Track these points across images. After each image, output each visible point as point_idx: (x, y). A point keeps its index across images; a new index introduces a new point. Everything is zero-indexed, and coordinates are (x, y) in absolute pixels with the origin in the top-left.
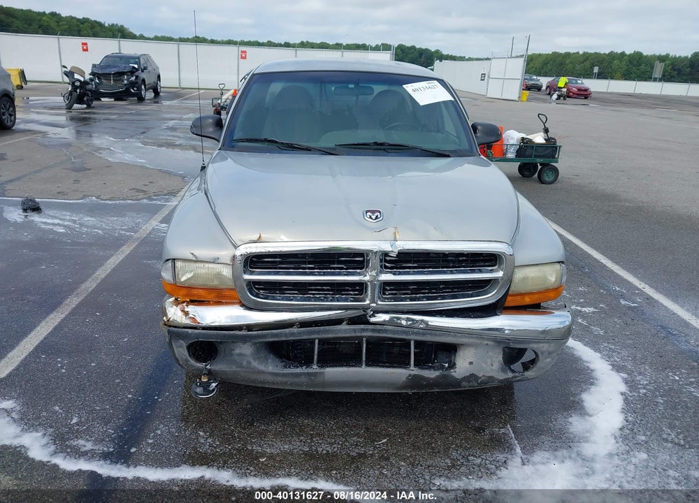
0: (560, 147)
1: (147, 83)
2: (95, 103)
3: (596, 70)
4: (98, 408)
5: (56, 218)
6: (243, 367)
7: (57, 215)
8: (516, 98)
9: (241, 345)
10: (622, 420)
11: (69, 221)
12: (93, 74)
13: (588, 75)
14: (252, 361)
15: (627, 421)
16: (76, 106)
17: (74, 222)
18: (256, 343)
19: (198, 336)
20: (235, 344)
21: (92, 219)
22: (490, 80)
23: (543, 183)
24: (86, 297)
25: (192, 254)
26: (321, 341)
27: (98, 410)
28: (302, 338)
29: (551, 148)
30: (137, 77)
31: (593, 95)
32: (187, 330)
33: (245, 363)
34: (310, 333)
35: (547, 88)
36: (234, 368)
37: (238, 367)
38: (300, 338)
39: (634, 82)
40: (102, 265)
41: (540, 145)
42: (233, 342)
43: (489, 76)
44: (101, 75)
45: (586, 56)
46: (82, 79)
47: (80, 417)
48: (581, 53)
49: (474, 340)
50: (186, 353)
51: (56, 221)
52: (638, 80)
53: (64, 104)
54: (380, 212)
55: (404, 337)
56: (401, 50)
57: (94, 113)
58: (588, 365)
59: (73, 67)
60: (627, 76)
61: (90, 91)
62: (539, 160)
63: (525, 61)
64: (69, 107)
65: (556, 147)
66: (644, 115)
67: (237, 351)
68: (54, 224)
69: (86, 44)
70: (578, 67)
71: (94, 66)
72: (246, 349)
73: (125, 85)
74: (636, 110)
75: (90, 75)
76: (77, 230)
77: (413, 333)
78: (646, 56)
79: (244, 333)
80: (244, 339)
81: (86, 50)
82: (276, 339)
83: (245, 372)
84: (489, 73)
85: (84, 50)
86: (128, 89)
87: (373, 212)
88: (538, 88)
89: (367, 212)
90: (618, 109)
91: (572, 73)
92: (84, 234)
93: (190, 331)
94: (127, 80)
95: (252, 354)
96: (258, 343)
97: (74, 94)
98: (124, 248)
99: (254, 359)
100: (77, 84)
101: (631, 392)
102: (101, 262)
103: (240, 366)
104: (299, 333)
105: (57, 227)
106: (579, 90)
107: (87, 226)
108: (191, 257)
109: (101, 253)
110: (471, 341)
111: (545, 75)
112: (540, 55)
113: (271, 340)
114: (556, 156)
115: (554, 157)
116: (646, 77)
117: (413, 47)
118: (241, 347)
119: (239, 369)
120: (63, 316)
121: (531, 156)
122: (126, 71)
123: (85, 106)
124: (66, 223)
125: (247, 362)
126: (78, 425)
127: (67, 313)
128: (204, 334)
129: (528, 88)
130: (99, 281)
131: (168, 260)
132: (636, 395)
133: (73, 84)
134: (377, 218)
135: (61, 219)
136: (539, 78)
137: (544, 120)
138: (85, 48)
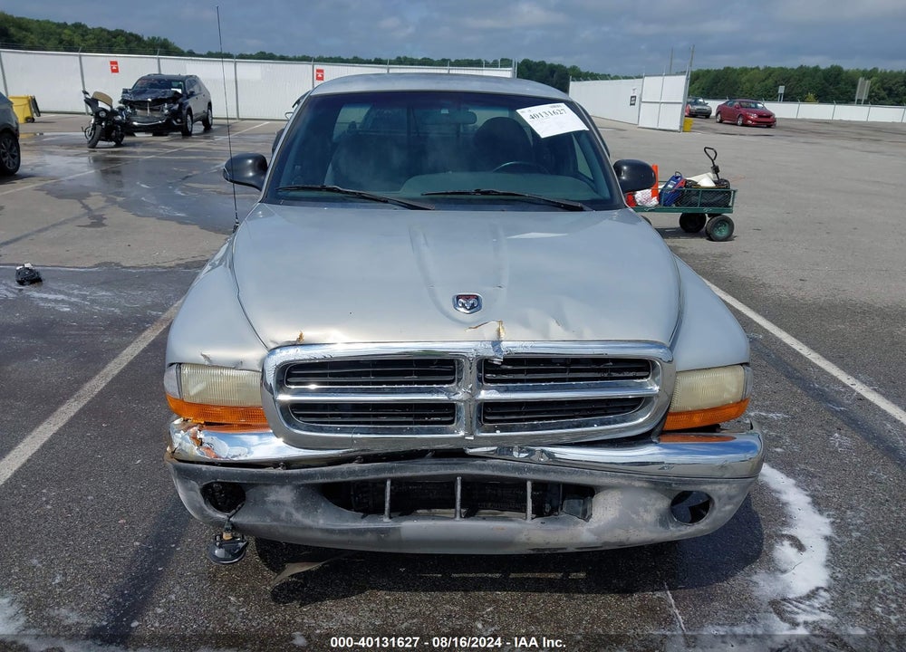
0: (735, 192)
1: (193, 113)
2: (127, 139)
3: (781, 90)
4: (91, 562)
5: (60, 292)
6: (282, 520)
7: (62, 289)
8: (677, 128)
9: (278, 489)
10: (828, 578)
11: (77, 296)
12: (124, 101)
13: (772, 97)
14: (293, 511)
15: (835, 580)
16: (101, 143)
17: (84, 297)
18: (299, 486)
19: (214, 474)
20: (268, 488)
21: (108, 293)
22: (643, 105)
23: (712, 240)
24: (90, 402)
25: (205, 356)
26: (394, 481)
27: (92, 565)
28: (367, 478)
29: (722, 194)
30: (181, 105)
31: (778, 123)
32: (200, 466)
33: (283, 515)
34: (377, 470)
35: (717, 115)
36: (268, 522)
37: (275, 520)
38: (363, 478)
39: (833, 106)
40: (115, 356)
41: (707, 191)
42: (266, 485)
43: (641, 99)
44: (134, 103)
45: (769, 72)
46: (108, 108)
47: (65, 575)
48: (762, 67)
49: (620, 480)
50: (200, 499)
51: (60, 297)
52: (837, 103)
53: (86, 141)
54: (477, 298)
55: (517, 475)
56: (527, 66)
57: (126, 153)
58: (777, 495)
59: (96, 93)
60: (823, 98)
61: (119, 123)
62: (706, 210)
63: (687, 79)
64: (93, 145)
65: (730, 193)
66: (847, 148)
67: (272, 497)
68: (56, 301)
69: (115, 63)
70: (757, 86)
71: (125, 91)
72: (285, 495)
73: (166, 115)
74: (837, 142)
75: (120, 102)
76: (87, 308)
77: (530, 470)
78: (847, 72)
79: (280, 471)
80: (281, 481)
81: (116, 71)
82: (329, 480)
83: (284, 527)
84: (641, 95)
85: (114, 71)
86: (169, 121)
87: (467, 297)
88: (706, 115)
89: (458, 297)
90: (810, 140)
91: (750, 94)
92: (96, 314)
93: (204, 467)
94: (169, 109)
95: (293, 502)
96: (303, 485)
97: (99, 127)
98: (146, 333)
99: (297, 509)
100: (103, 114)
101: (839, 536)
102: (114, 352)
103: (277, 519)
104: (363, 471)
105: (60, 305)
106: (760, 116)
107: (101, 304)
108: (203, 360)
109: (116, 340)
110: (615, 481)
111: (715, 97)
112: (708, 71)
113: (321, 481)
114: (730, 204)
115: (727, 206)
116: (847, 98)
117: (542, 64)
118: (278, 492)
119: (275, 523)
120: (56, 428)
121: (696, 205)
122: (166, 97)
123: (113, 143)
124: (73, 300)
125: (287, 513)
126: (62, 586)
127: (61, 424)
128: (224, 473)
129: (693, 115)
130: (109, 379)
131: (172, 364)
132: (847, 540)
133: (96, 114)
134: (472, 307)
135: (66, 294)
136: (706, 102)
137: (712, 155)
138: (114, 68)
